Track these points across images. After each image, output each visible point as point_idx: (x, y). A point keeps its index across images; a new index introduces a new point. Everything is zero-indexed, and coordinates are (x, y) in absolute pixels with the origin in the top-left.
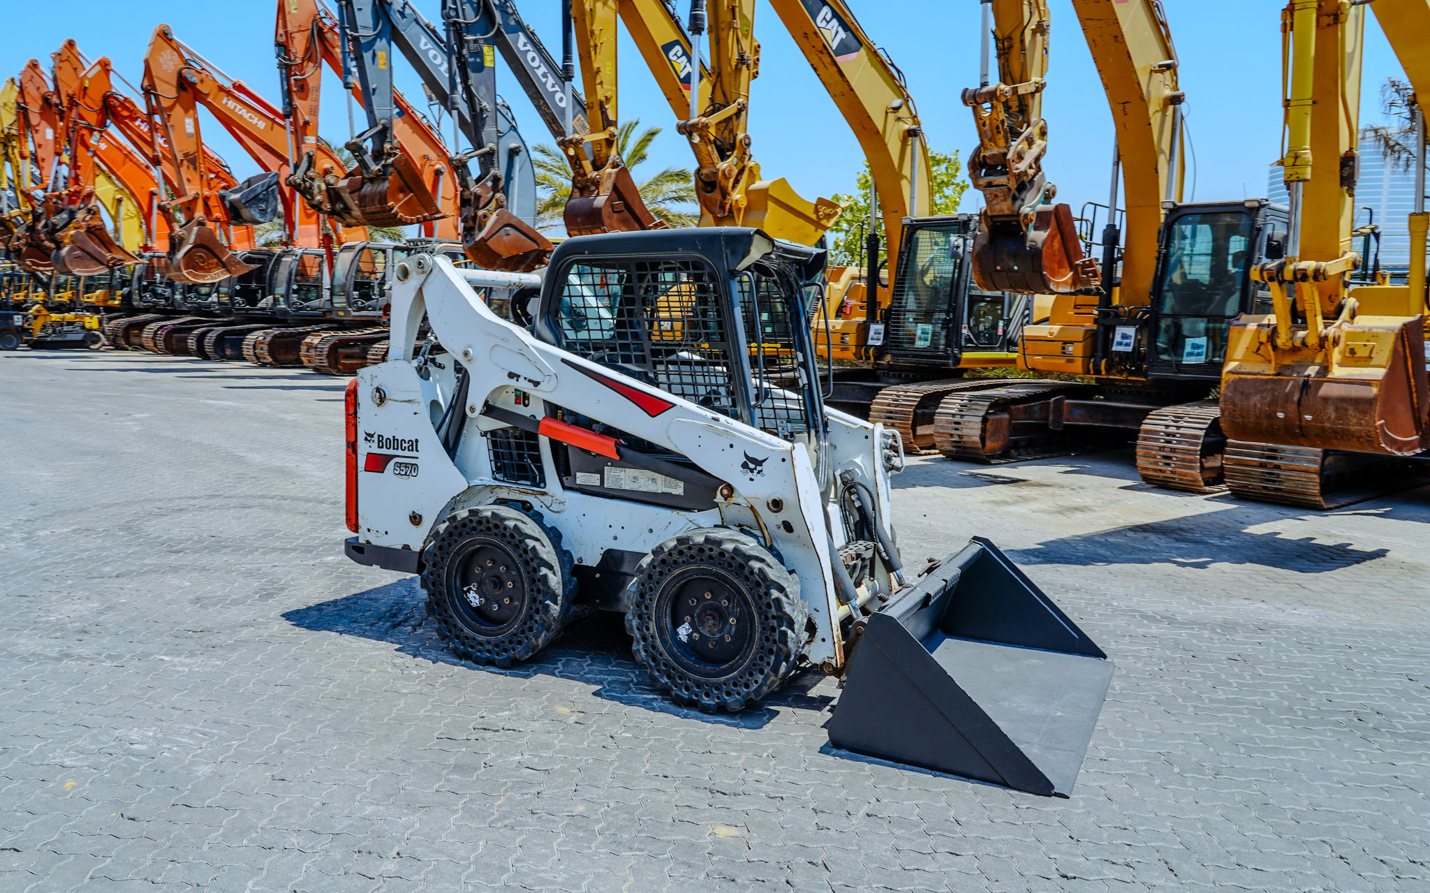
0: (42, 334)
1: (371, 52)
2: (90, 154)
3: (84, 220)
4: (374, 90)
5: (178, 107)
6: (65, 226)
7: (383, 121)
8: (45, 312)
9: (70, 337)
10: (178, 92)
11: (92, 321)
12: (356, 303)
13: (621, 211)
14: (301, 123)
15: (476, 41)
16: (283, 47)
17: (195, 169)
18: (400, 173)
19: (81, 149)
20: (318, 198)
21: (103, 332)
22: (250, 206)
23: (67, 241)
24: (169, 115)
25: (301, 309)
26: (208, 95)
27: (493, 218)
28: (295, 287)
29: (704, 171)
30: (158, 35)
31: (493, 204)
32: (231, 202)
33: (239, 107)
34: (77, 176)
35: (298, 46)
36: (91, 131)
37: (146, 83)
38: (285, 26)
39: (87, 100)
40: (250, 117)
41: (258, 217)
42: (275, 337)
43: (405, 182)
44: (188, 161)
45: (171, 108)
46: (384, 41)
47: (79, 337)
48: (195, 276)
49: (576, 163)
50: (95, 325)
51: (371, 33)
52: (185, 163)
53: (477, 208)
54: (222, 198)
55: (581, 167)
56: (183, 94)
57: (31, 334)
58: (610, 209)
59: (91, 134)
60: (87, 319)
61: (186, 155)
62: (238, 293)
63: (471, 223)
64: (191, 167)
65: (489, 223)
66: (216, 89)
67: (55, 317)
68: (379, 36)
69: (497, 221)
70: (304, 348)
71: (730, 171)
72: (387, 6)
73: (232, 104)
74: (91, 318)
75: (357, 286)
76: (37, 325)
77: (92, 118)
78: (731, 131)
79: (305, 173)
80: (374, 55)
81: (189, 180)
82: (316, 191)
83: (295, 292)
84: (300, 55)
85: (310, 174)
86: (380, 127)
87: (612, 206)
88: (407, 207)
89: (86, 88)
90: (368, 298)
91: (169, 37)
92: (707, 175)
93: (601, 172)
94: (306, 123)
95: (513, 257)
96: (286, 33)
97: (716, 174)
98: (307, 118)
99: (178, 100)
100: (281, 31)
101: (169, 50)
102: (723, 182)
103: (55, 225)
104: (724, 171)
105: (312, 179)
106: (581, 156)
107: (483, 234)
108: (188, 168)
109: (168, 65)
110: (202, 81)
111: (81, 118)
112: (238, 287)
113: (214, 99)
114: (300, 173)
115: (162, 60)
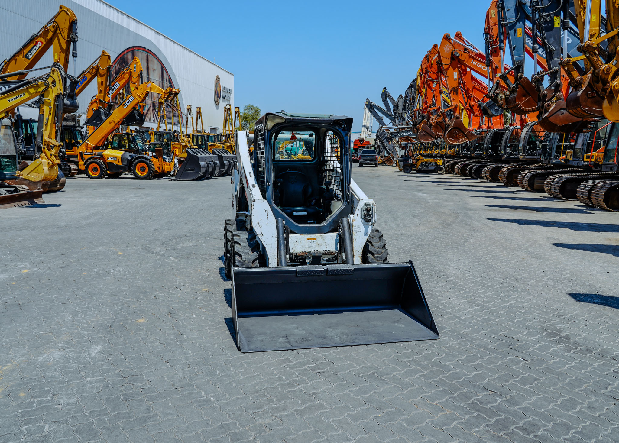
0: (421, 167)
1: (514, 30)
2: (432, 92)
3: (436, 119)
4: (514, 48)
5: (451, 69)
6: (420, 122)
7: (518, 63)
8: (422, 158)
9: (430, 168)
10: (451, 61)
11: (440, 162)
12: (528, 151)
13: (595, 97)
14: (494, 68)
15: (548, 15)
16: (487, 34)
17: (457, 94)
18: (523, 87)
19: (429, 90)
20: (501, 102)
21: (444, 166)
22: (491, 108)
23: (420, 128)
24: (447, 72)
25: (512, 155)
26: (464, 60)
27: (554, 105)
28: (509, 145)
29: (597, 71)
30: (444, 38)
31: (555, 99)
32: (483, 107)
33: (478, 64)
34: (426, 101)
35: (495, 31)
36: (433, 82)
37: (438, 60)
38: (488, 24)
39: (432, 69)
40: (484, 68)
41: (494, 113)
42: (494, 168)
43: (526, 91)
44: (454, 91)
45: (448, 69)
46: (521, 23)
47: (433, 168)
48: (452, 141)
49: (569, 73)
50: (441, 164)
51: (514, 20)
52: (453, 92)
53: (545, 101)
54: (480, 105)
55: (572, 75)
56: (453, 62)
57: (416, 167)
58: (585, 96)
59: (433, 83)
60: (438, 161)
61: (453, 89)
62: (490, 148)
63: (541, 110)
64: (455, 93)
65: (551, 109)
66: (468, 57)
67: (426, 160)
68: (518, 21)
69: (555, 107)
70: (500, 173)
71: (608, 69)
72: (523, 6)
73: (475, 63)
74: (440, 160)
75: (529, 144)
76: (419, 162)
77: (434, 76)
78: (615, 45)
79: (495, 91)
80: (515, 31)
81: (454, 99)
82: (500, 99)
83: (508, 147)
84: (495, 36)
85: (497, 91)
86: (516, 65)
87: (587, 95)
88: (527, 104)
89: (432, 64)
90: (534, 149)
91: (449, 38)
92: (597, 73)
93: (583, 77)
94: (497, 68)
95: (565, 126)
96: (489, 27)
97: (599, 71)
98: (497, 65)
99: (451, 65)
100: (486, 27)
101: (448, 44)
102: (604, 76)
103: (416, 122)
104: (603, 69)
105: (498, 94)
106: (570, 69)
107: (546, 115)
108: (454, 94)
109: (448, 49)
110: (462, 55)
111: (429, 77)
112: (490, 146)
113: (467, 62)
114: (492, 92)
115: (445, 49)
